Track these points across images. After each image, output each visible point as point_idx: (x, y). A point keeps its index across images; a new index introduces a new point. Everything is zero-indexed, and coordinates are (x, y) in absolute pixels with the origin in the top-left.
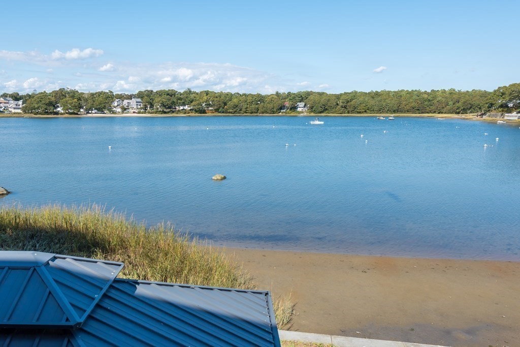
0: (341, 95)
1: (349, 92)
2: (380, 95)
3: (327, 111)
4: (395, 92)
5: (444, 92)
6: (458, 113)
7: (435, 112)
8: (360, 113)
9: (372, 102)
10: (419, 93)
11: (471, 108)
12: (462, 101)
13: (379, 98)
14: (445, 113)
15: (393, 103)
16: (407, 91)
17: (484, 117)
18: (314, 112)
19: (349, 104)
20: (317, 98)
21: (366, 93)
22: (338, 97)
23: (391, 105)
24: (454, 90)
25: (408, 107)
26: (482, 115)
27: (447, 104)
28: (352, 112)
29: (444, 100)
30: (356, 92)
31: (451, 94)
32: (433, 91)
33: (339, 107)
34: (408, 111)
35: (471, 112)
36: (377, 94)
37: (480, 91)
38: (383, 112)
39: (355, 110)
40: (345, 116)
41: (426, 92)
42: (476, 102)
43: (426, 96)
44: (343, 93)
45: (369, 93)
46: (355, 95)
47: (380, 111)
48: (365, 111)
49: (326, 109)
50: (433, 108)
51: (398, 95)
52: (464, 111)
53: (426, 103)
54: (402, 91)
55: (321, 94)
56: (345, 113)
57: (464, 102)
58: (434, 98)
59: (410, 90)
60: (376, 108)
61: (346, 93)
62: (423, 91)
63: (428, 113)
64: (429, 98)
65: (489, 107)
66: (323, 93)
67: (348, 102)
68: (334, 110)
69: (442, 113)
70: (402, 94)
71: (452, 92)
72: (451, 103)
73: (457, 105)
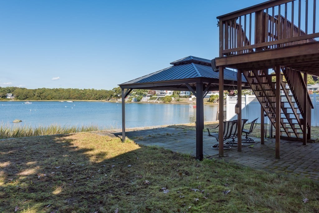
0: (36, 90)
1: (41, 88)
2: (59, 91)
3: (28, 99)
4: (67, 89)
5: (90, 90)
6: (97, 100)
7: (87, 99)
8: (48, 99)
9: (55, 94)
10: (78, 90)
11: (102, 97)
12: (98, 94)
13: (59, 92)
14: (91, 100)
15: (66, 94)
16: (72, 89)
17: (110, 101)
18: (20, 99)
19: (42, 95)
20: (21, 91)
21: (51, 89)
22: (35, 91)
23: (66, 96)
24: (94, 89)
25: (74, 97)
26: (108, 100)
27: (92, 96)
28: (44, 99)
29: (90, 93)
30: (45, 89)
31: (93, 91)
32: (84, 89)
33: (35, 96)
34: (74, 99)
35: (102, 99)
36: (57, 90)
37: (105, 90)
38: (61, 99)
39: (45, 98)
40: (40, 101)
41: (81, 90)
42: (104, 94)
43: (82, 92)
44: (37, 89)
45: (53, 89)
46: (44, 90)
47: (60, 98)
48: (52, 99)
49: (27, 98)
50: (86, 97)
51: (68, 90)
52: (100, 99)
53: (82, 95)
54: (70, 89)
55: (23, 89)
56: (39, 100)
57: (99, 95)
58: (86, 92)
59: (74, 89)
60: (57, 97)
61: (39, 89)
62: (80, 89)
63: (84, 99)
64: (84, 92)
65: (111, 96)
66: (24, 88)
67: (41, 93)
68: (32, 98)
69: (90, 100)
70: (70, 90)
71: (93, 90)
72: (93, 95)
73: (96, 96)
